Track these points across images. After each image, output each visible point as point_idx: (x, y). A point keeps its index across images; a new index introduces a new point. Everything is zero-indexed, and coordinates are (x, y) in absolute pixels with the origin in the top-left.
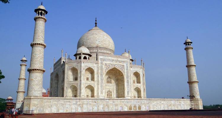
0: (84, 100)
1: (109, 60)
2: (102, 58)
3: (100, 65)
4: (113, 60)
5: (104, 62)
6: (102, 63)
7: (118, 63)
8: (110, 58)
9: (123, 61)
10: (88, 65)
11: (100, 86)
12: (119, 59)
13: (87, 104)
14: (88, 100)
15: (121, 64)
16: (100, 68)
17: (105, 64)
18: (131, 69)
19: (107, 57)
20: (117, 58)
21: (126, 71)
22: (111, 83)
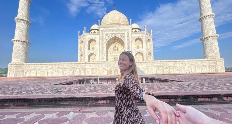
0: (59, 65)
1: (110, 30)
2: (103, 29)
3: (101, 36)
4: (114, 30)
5: (105, 33)
6: (103, 34)
7: (119, 32)
8: (111, 29)
9: (124, 30)
10: (90, 37)
11: (101, 53)
12: (120, 28)
13: (62, 68)
14: (63, 65)
15: (122, 32)
16: (101, 39)
17: (106, 34)
18: (133, 36)
19: (108, 28)
20: (118, 28)
21: (126, 38)
22: (117, 51)
